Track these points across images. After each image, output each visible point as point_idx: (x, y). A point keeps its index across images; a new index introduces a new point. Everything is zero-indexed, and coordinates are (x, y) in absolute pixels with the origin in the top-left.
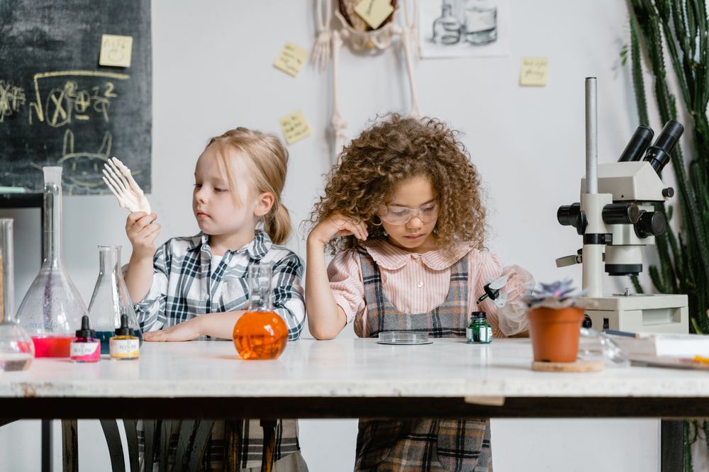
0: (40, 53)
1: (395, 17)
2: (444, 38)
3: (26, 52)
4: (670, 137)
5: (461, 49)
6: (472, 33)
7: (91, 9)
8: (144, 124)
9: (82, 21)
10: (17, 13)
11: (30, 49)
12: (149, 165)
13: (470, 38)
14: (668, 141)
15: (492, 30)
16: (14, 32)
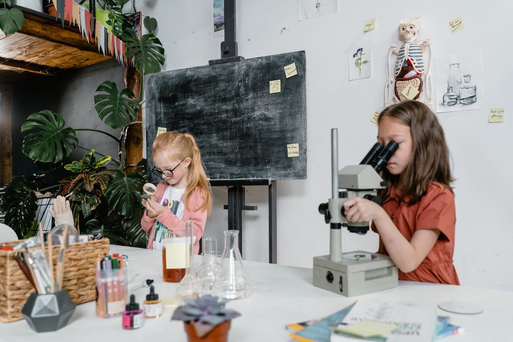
0: (264, 123)
1: (420, 95)
2: (448, 103)
3: (259, 123)
4: (388, 151)
5: (458, 107)
6: (463, 99)
7: (283, 104)
8: (304, 150)
9: (280, 109)
10: (256, 108)
11: (261, 122)
12: (306, 167)
13: (462, 101)
14: (387, 153)
15: (474, 96)
16: (255, 116)
